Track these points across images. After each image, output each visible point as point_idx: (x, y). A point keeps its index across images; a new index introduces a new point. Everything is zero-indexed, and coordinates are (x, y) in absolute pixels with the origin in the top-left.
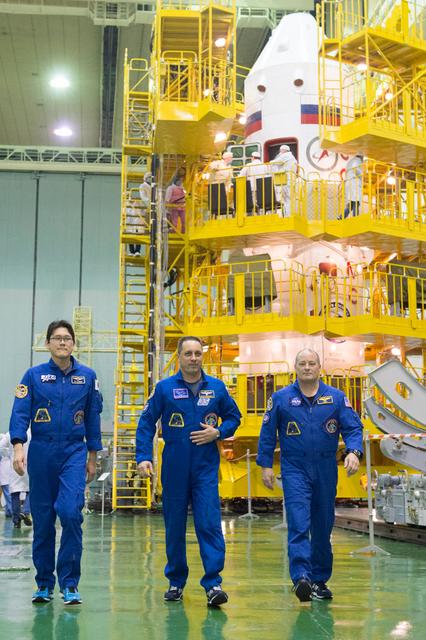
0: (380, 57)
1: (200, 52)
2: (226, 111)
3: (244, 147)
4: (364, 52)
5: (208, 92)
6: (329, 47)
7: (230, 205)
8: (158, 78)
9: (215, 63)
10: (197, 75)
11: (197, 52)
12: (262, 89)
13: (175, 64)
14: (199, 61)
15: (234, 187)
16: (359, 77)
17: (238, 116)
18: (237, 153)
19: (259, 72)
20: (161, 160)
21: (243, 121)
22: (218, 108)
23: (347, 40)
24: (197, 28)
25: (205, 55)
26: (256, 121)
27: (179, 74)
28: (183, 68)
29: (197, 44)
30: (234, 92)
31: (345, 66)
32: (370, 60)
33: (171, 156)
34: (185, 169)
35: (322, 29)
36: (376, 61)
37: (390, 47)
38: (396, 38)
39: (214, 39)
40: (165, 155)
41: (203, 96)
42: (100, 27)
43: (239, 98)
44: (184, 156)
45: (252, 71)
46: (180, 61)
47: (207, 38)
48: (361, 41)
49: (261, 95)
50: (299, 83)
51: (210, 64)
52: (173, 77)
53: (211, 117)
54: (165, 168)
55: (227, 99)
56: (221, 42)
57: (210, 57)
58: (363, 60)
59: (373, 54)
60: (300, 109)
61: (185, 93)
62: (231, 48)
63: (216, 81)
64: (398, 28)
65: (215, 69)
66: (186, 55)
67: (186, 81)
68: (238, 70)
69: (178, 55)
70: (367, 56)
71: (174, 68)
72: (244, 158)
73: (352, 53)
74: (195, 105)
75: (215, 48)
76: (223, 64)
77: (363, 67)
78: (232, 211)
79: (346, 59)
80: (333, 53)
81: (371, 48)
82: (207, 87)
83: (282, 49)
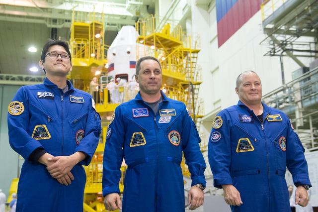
0: (159, 44)
1: (90, 39)
2: (100, 63)
3: (107, 77)
4: (153, 41)
5: (93, 55)
6: (140, 39)
7: (101, 99)
8: (73, 49)
9: (95, 44)
10: (88, 48)
11: (88, 39)
12: (114, 54)
13: (79, 44)
14: (89, 42)
15: (103, 93)
16: (152, 51)
17: (105, 65)
18: (104, 79)
19: (113, 48)
20: (74, 81)
21: (107, 66)
22: (97, 62)
23: (147, 37)
24: (88, 30)
25: (92, 41)
26: (112, 67)
27: (81, 47)
28: (83, 45)
29: (88, 36)
30: (103, 55)
31: (146, 47)
32: (156, 45)
33: (78, 80)
34: (83, 85)
35: (137, 32)
36: (158, 45)
37: (163, 40)
38: (165, 37)
39: (95, 34)
40: (75, 80)
41: (90, 57)
42: (49, 28)
43: (105, 58)
44: (83, 80)
45: (111, 47)
46: (82, 43)
47: (92, 34)
48: (152, 38)
49: (114, 57)
50: (129, 53)
51: (94, 44)
52: (79, 49)
53: (94, 65)
54: (75, 85)
55: (100, 58)
56: (98, 36)
57: (94, 41)
58: (153, 45)
59: (157, 42)
60: (129, 63)
61: (83, 55)
62: (102, 38)
63: (96, 51)
64: (166, 33)
65: (96, 46)
66: (84, 40)
67: (84, 50)
68: (105, 47)
69: (80, 40)
70: (155, 43)
71: (79, 45)
72: (107, 81)
73: (149, 42)
74: (88, 60)
75: (95, 38)
76: (99, 44)
77: (153, 47)
78: (102, 102)
79: (147, 44)
80: (142, 42)
81: (156, 40)
82: (92, 53)
83: (122, 39)
